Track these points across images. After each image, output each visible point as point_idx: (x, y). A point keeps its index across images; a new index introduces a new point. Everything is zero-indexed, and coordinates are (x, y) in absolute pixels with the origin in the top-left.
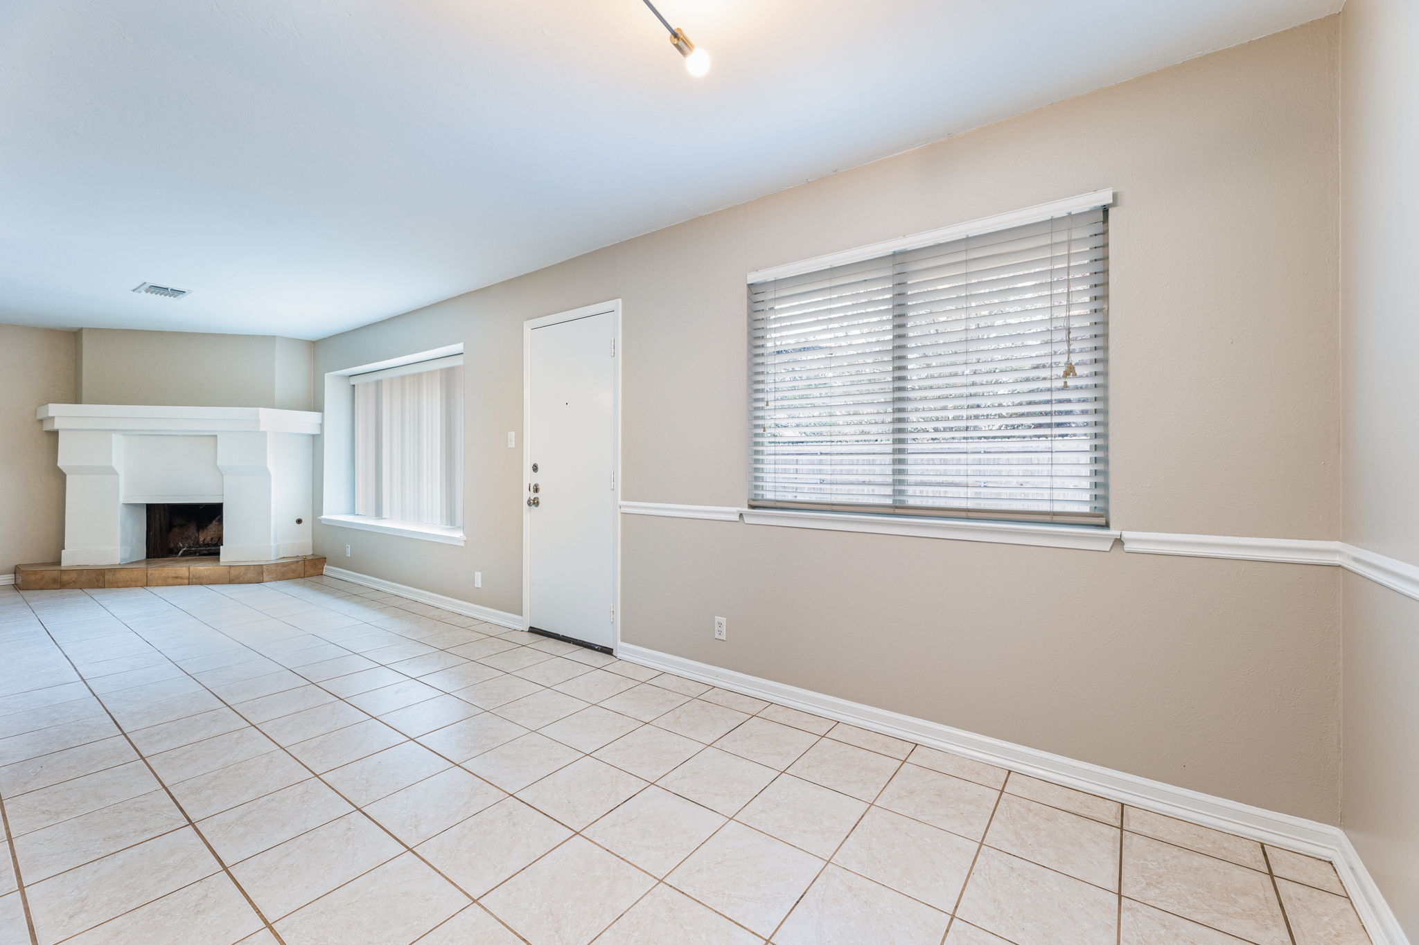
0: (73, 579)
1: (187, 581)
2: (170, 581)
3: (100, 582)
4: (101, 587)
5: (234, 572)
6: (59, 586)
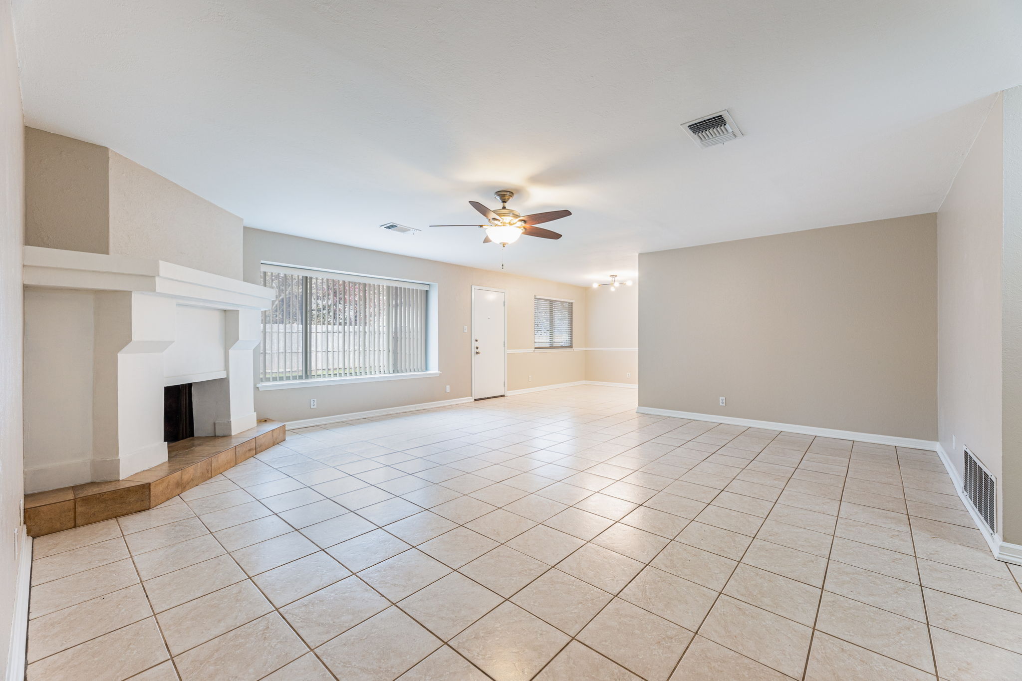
0: (192, 477)
6: (180, 490)
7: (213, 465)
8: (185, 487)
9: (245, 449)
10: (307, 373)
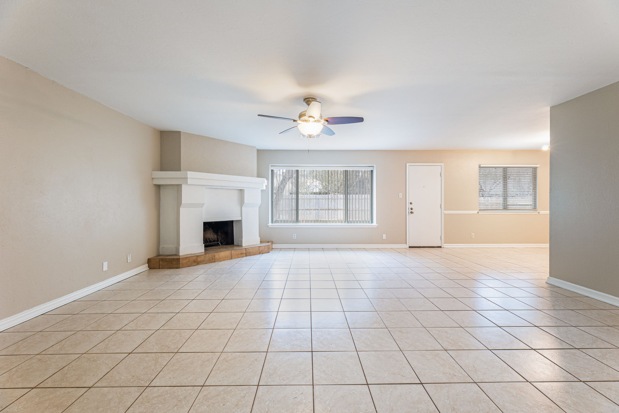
0: (203, 260)
1: (245, 255)
2: (240, 256)
3: (214, 259)
4: (214, 262)
5: (261, 249)
6: (196, 264)
7: (216, 257)
8: (199, 263)
9: (237, 253)
10: (297, 220)
